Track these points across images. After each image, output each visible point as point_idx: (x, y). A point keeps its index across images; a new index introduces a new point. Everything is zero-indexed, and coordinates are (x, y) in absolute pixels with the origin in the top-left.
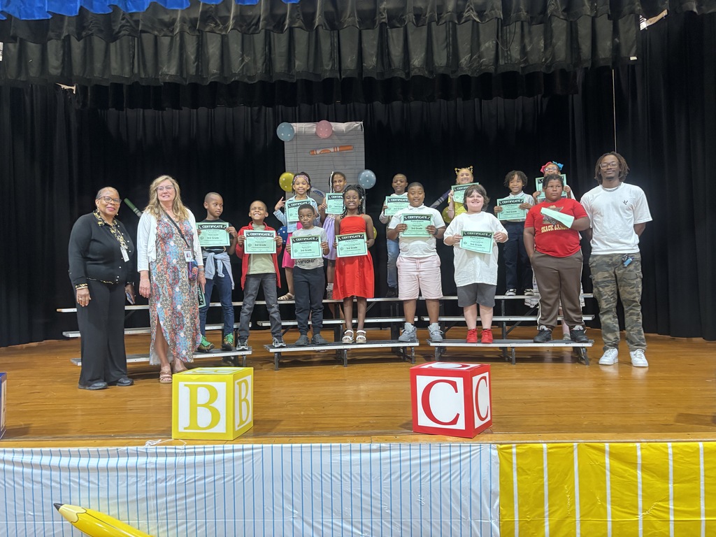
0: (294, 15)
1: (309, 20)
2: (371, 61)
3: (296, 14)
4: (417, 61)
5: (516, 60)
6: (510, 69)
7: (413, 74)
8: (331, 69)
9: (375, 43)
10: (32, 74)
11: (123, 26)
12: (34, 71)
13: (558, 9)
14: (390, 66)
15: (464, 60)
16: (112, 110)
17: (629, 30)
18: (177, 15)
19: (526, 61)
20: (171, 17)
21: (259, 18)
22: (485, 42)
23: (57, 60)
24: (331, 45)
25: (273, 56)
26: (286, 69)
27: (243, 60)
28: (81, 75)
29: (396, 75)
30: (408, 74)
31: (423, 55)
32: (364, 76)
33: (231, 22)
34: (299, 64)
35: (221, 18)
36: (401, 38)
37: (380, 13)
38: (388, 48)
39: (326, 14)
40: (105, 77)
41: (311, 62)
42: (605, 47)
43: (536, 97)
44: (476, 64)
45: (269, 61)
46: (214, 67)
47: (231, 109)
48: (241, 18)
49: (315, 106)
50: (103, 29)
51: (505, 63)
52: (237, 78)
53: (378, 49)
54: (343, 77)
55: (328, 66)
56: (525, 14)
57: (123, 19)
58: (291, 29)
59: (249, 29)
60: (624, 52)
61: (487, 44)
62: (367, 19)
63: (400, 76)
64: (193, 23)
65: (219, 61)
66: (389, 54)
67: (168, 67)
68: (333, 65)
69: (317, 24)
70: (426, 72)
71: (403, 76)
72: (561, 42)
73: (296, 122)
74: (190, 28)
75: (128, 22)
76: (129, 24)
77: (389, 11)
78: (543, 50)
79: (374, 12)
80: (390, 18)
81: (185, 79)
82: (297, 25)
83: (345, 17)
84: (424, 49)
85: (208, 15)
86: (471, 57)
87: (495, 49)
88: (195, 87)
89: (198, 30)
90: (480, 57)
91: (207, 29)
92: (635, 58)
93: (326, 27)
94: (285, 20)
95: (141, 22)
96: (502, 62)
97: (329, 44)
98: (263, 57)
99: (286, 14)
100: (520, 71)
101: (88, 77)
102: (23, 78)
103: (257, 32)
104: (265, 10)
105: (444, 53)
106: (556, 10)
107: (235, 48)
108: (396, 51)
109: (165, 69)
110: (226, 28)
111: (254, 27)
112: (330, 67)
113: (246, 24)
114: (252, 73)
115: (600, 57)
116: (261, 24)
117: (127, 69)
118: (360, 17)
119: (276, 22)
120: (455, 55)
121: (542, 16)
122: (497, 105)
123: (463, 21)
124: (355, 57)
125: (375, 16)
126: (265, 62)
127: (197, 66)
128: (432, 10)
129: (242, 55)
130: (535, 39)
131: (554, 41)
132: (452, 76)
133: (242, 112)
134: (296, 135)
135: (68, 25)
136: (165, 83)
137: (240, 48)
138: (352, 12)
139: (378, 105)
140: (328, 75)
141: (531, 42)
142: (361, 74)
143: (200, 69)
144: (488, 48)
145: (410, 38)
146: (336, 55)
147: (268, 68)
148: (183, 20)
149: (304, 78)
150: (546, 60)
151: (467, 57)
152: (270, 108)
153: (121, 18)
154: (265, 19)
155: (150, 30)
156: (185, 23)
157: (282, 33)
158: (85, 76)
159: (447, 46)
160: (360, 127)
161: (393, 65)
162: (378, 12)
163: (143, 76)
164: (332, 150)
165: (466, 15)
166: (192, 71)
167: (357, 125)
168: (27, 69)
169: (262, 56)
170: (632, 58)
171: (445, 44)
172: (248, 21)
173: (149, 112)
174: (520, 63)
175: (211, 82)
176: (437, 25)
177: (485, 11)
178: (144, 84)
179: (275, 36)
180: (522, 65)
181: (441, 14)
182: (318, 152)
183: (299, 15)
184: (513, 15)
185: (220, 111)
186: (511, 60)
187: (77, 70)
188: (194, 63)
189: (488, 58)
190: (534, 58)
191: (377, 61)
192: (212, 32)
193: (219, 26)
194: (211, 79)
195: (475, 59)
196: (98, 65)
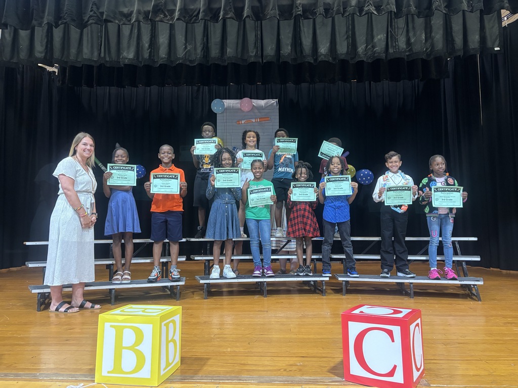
0: (228, 9)
1: (239, 13)
2: (287, 49)
3: (229, 8)
4: (323, 49)
5: (403, 49)
6: (398, 56)
7: (320, 59)
8: (255, 56)
9: (290, 35)
10: (21, 57)
11: (91, 16)
12: (23, 55)
13: (441, 5)
14: (302, 52)
15: (361, 49)
16: (85, 88)
17: (493, 27)
18: (134, 8)
19: (411, 50)
20: (129, 10)
21: (200, 10)
22: (378, 35)
23: (42, 46)
24: (256, 36)
25: (209, 45)
26: (220, 55)
27: (186, 48)
28: (60, 58)
29: (306, 60)
30: (316, 60)
31: (328, 45)
32: (281, 61)
33: (177, 14)
34: (230, 51)
35: (168, 11)
36: (311, 32)
37: (297, 7)
38: (300, 39)
39: (253, 8)
40: (79, 60)
41: (240, 50)
42: (474, 39)
43: (413, 81)
44: (370, 53)
45: (206, 48)
46: (163, 52)
47: (177, 88)
48: (185, 11)
49: (241, 86)
50: (75, 19)
51: (394, 52)
52: (180, 61)
53: (292, 40)
54: (264, 61)
55: (252, 53)
56: (414, 9)
57: (91, 11)
58: (224, 20)
59: (191, 20)
60: (489, 44)
61: (379, 37)
62: (286, 12)
63: (309, 61)
64: (146, 14)
65: (167, 48)
66: (301, 44)
67: (128, 53)
68: (257, 52)
69: (245, 16)
70: (330, 59)
71: (312, 61)
72: (438, 36)
73: (226, 99)
74: (143, 18)
75: (95, 13)
76: (95, 15)
77: (303, 6)
78: (424, 41)
79: (292, 6)
80: (304, 11)
81: (141, 62)
82: (229, 16)
83: (268, 10)
84: (329, 40)
85: (158, 8)
86: (367, 47)
87: (385, 41)
88: (148, 68)
89: (150, 19)
90: (373, 47)
91: (158, 19)
92: (499, 49)
93: (252, 18)
94: (219, 13)
95: (105, 13)
96: (391, 51)
97: (253, 36)
98: (202, 46)
99: (221, 8)
100: (406, 58)
101: (65, 60)
102: (15, 60)
103: (197, 21)
104: (204, 5)
105: (345, 43)
106: (440, 6)
107: (180, 39)
108: (307, 42)
109: (125, 54)
110: (172, 19)
111: (195, 18)
112: (255, 53)
113: (188, 16)
114: (193, 57)
115: (471, 47)
116: (200, 16)
117: (96, 54)
118: (279, 10)
119: (213, 14)
120: (353, 45)
121: (427, 11)
122: (384, 87)
123: (364, 13)
124: (274, 46)
125: (292, 10)
126: (203, 49)
127: (150, 52)
128: (339, 5)
129: (185, 44)
130: (418, 33)
131: (433, 34)
132: (352, 62)
133: (185, 91)
134: (226, 109)
135: (48, 15)
136: (125, 65)
137: (184, 38)
138: (274, 6)
139: (290, 86)
140: (252, 60)
141: (415, 35)
142: (278, 60)
143: (152, 55)
144: (380, 40)
145: (318, 31)
146: (259, 44)
147: (205, 54)
148: (139, 12)
149: (233, 62)
150: (427, 49)
151: (363, 46)
152: (207, 87)
153: (89, 10)
154: (204, 11)
155: (112, 20)
156: (140, 14)
157: (217, 22)
158: (63, 59)
159: (347, 38)
160: (275, 104)
161: (304, 53)
162: (294, 7)
163: (108, 59)
164: (254, 121)
165: (366, 9)
166: (146, 55)
167: (274, 102)
168: (18, 53)
169: (201, 44)
170: (496, 49)
171: (346, 37)
172: (191, 13)
173: (114, 90)
174: (405, 51)
175: (160, 64)
176: (343, 17)
177: (381, 6)
178: (108, 66)
179: (211, 25)
180: (407, 54)
181: (346, 8)
182: (243, 122)
183: (231, 8)
184: (404, 10)
185: (167, 89)
186: (398, 49)
187: (57, 54)
188: (148, 50)
189: (380, 48)
190: (417, 48)
191: (291, 49)
192: (161, 21)
193: (167, 16)
194: (161, 62)
195: (370, 48)
196: (73, 51)
